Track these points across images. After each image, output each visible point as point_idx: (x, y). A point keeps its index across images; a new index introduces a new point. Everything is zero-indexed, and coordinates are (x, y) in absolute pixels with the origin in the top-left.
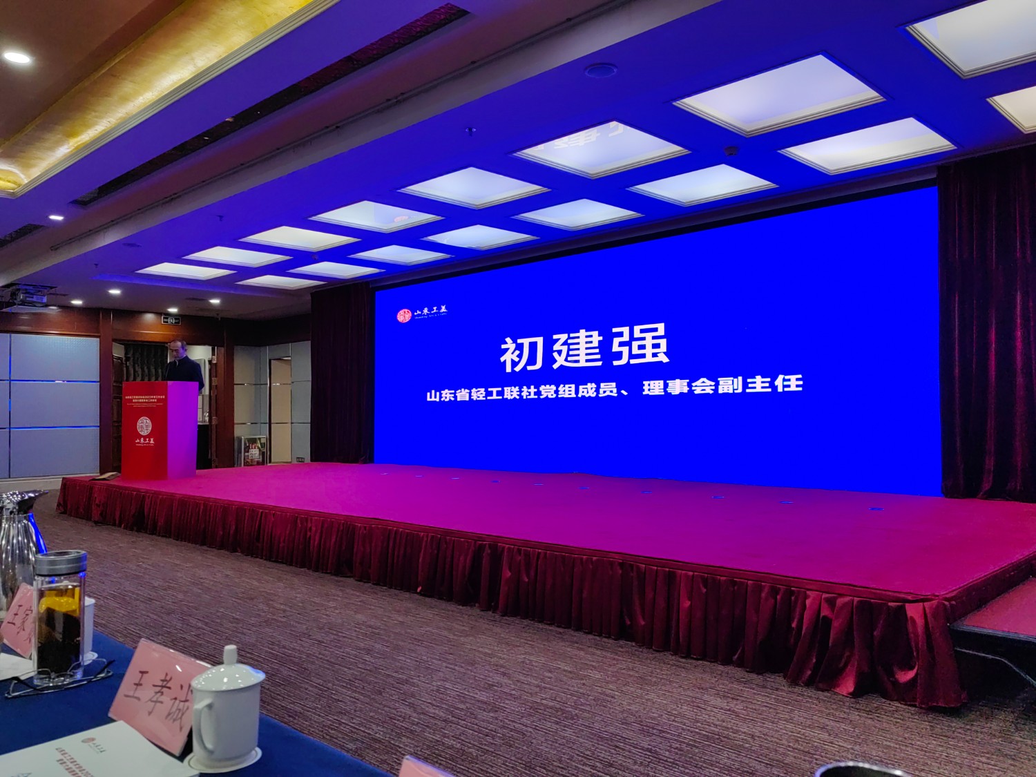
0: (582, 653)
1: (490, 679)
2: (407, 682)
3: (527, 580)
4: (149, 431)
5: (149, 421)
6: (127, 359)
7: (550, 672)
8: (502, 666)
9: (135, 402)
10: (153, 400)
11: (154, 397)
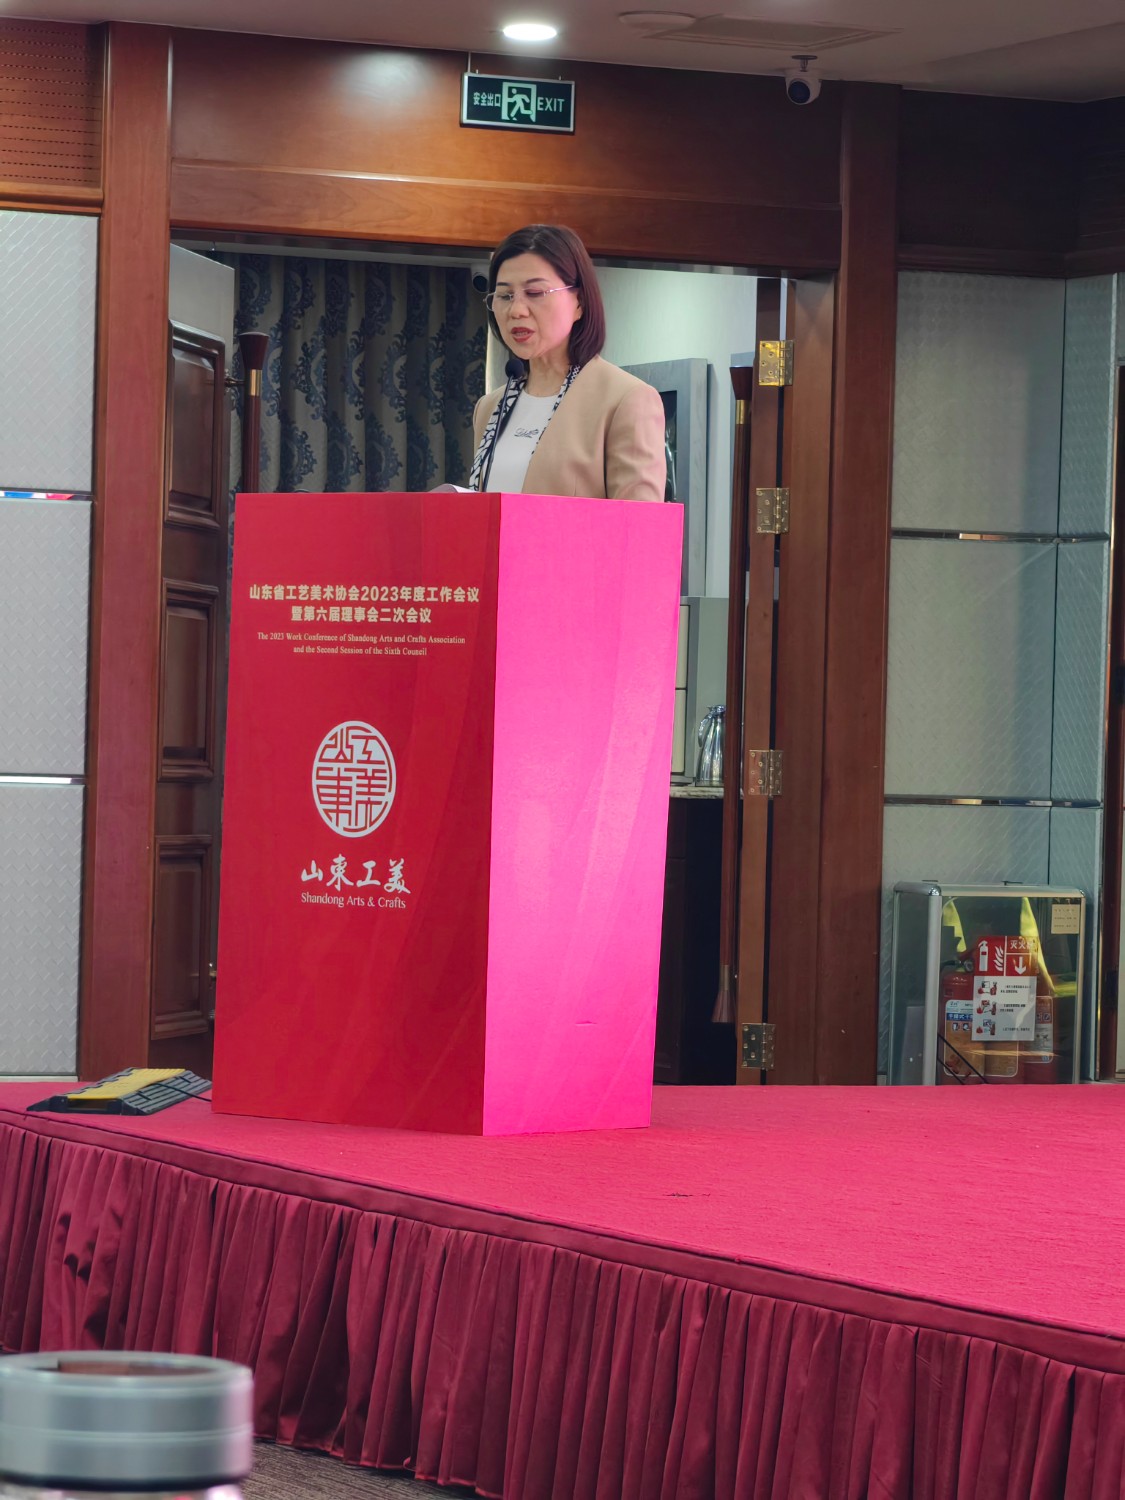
4: (380, 813)
5: (379, 750)
9: (304, 627)
10: (412, 618)
11: (419, 593)
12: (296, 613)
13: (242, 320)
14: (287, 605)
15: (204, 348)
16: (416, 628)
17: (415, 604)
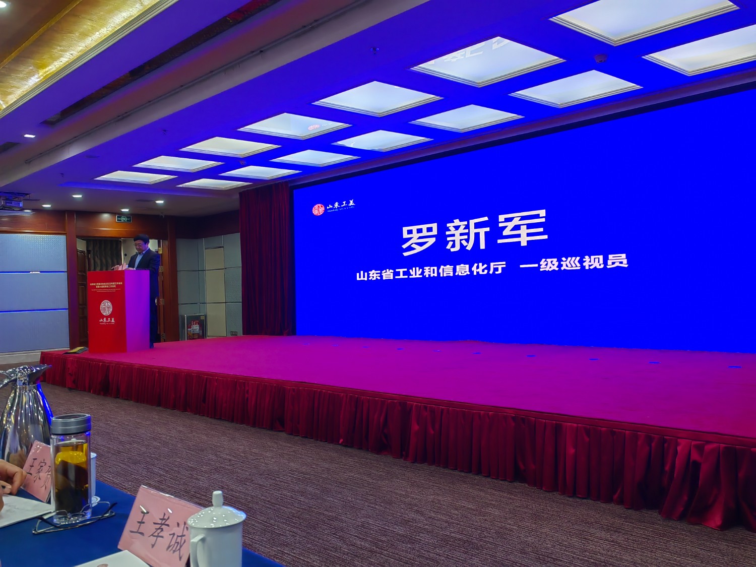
0: (482, 494)
1: (406, 516)
2: (336, 519)
3: (433, 432)
4: (110, 312)
5: (110, 304)
6: (89, 252)
7: (456, 509)
8: (416, 505)
9: (98, 289)
10: (113, 286)
11: (114, 283)
12: (97, 287)
13: (87, 248)
14: (95, 286)
15: (82, 252)
16: (114, 288)
17: (113, 285)
